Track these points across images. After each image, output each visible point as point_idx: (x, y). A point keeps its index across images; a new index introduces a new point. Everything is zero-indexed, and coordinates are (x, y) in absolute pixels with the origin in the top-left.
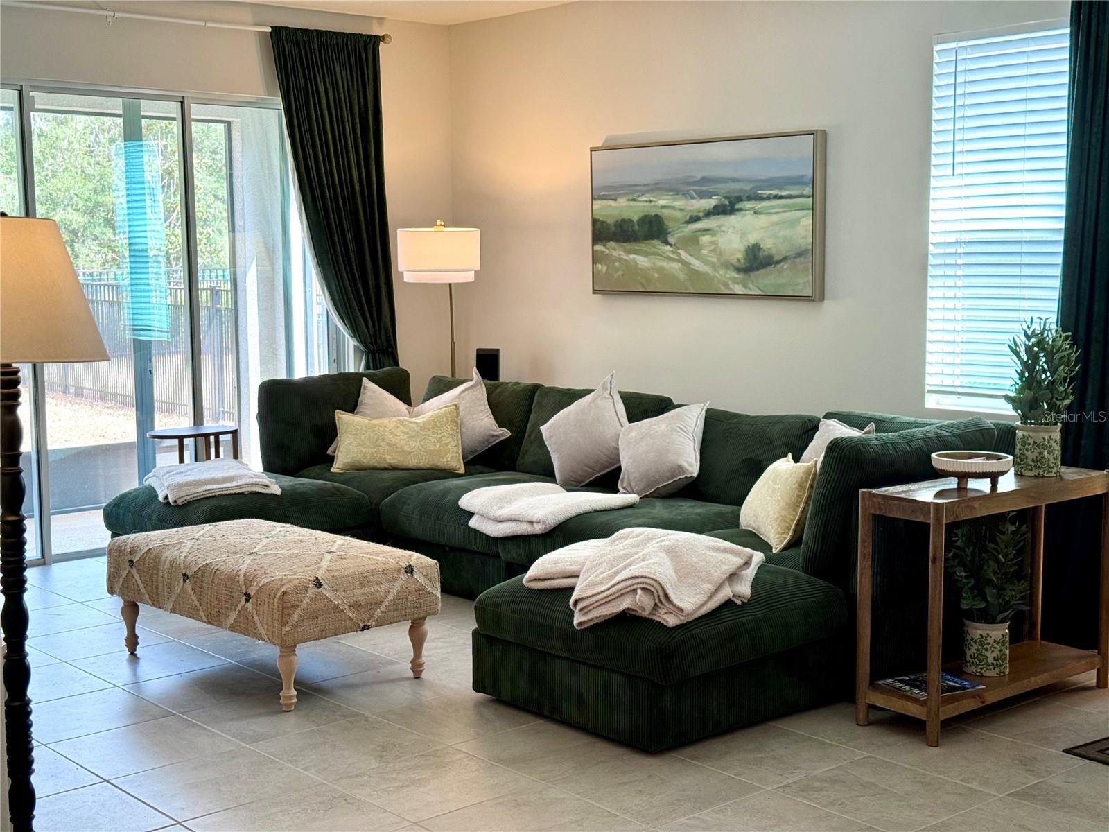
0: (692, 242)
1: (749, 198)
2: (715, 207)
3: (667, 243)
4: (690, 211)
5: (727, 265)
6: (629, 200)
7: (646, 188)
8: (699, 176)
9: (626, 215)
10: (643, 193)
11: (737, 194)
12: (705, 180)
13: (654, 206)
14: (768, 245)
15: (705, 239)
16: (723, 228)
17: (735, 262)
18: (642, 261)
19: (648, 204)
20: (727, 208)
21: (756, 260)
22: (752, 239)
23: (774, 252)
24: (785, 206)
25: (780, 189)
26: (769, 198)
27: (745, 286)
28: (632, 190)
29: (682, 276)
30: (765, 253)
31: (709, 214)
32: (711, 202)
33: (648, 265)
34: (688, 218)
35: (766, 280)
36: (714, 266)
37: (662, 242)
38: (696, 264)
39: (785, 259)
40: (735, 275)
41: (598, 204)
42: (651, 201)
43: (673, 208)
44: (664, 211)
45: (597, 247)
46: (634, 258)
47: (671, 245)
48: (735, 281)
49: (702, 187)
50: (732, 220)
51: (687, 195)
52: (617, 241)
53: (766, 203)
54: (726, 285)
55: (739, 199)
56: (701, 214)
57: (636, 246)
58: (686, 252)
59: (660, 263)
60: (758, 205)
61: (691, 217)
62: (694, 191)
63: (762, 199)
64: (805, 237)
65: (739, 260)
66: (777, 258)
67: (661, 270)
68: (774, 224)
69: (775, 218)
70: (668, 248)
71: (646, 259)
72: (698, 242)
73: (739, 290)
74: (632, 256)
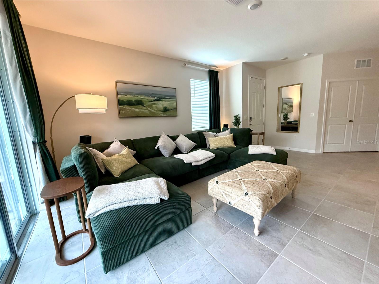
0: (151, 106)
1: (164, 98)
2: (156, 99)
3: (144, 106)
4: (149, 100)
6: (131, 96)
7: (136, 94)
9: (130, 99)
11: (161, 97)
12: (153, 94)
14: (168, 107)
15: (154, 105)
16: (158, 104)
17: (161, 110)
18: (136, 110)
19: (137, 97)
20: (159, 99)
21: (166, 110)
22: (165, 106)
23: (169, 108)
24: (171, 100)
25: (170, 97)
26: (168, 99)
27: (164, 114)
28: (132, 94)
29: (148, 113)
30: (168, 108)
31: (154, 101)
32: (155, 98)
33: (139, 111)
34: (149, 101)
35: (168, 113)
36: (156, 111)
37: (142, 106)
38: (152, 110)
39: (172, 109)
40: (162, 112)
41: (119, 96)
42: (138, 97)
43: (145, 99)
44: (142, 99)
45: (120, 107)
47: (145, 107)
48: (162, 114)
49: (152, 95)
50: (160, 102)
51: (148, 96)
52: (128, 105)
53: (167, 100)
54: (160, 115)
55: (162, 98)
56: (152, 101)
57: (134, 106)
58: (149, 108)
59: (142, 110)
60: (166, 100)
61: (150, 101)
62: (151, 96)
63: (166, 99)
64: (175, 106)
65: (162, 110)
66: (170, 109)
67: (143, 112)
68: (169, 103)
69: (169, 102)
70: (144, 107)
71: (138, 109)
72: (152, 106)
73: (163, 115)
74: (133, 109)
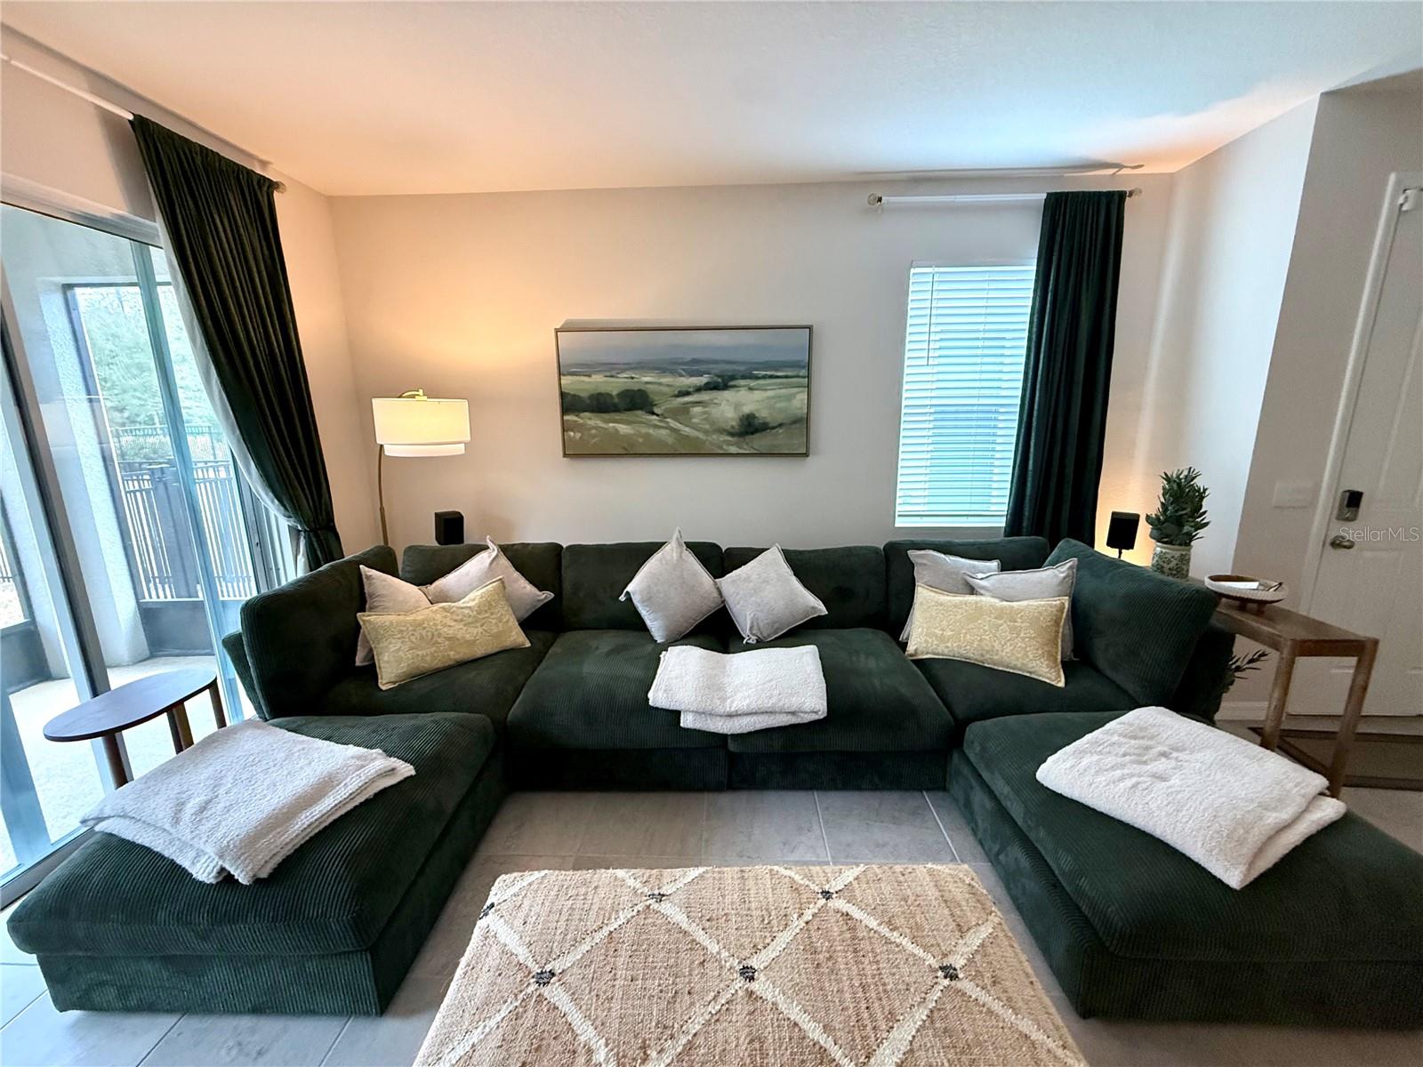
0: (682, 413)
1: (744, 377)
2: (707, 384)
3: (653, 414)
4: (678, 387)
5: (722, 431)
6: (606, 376)
7: (627, 366)
8: (689, 358)
9: (603, 389)
10: (623, 371)
11: (730, 374)
12: (695, 361)
13: (637, 382)
14: (764, 414)
15: (697, 410)
16: (716, 401)
17: (728, 428)
18: (623, 429)
19: (630, 380)
20: (721, 384)
21: (750, 427)
22: (747, 410)
23: (768, 420)
24: (781, 384)
25: (777, 370)
26: (764, 377)
27: (738, 447)
28: (611, 369)
29: (670, 441)
30: (761, 421)
31: (699, 390)
32: (704, 380)
33: (632, 432)
34: (676, 393)
35: (759, 442)
36: (706, 432)
37: (647, 412)
38: (687, 430)
39: (780, 425)
40: (729, 438)
41: (565, 380)
42: (632, 378)
43: (660, 384)
44: (648, 386)
45: (566, 418)
46: (614, 427)
47: (658, 415)
48: (729, 444)
49: (693, 368)
50: (727, 394)
51: (674, 373)
52: (592, 411)
53: (761, 382)
54: (721, 448)
55: (733, 378)
56: (691, 390)
57: (616, 416)
58: (676, 420)
59: (644, 430)
60: (753, 383)
61: (679, 392)
62: (683, 370)
63: (757, 378)
64: (801, 408)
65: (733, 427)
66: (771, 425)
67: (647, 435)
68: (768, 398)
69: (770, 393)
70: (655, 417)
71: (628, 427)
72: (688, 412)
73: (733, 449)
74: (611, 425)
